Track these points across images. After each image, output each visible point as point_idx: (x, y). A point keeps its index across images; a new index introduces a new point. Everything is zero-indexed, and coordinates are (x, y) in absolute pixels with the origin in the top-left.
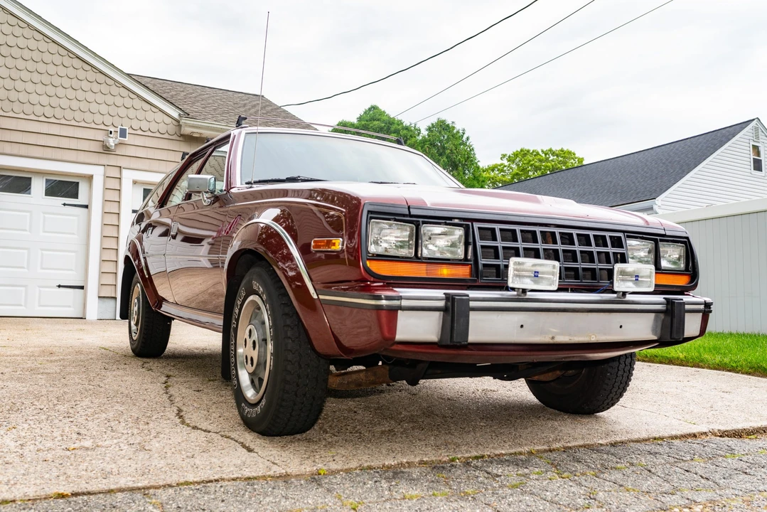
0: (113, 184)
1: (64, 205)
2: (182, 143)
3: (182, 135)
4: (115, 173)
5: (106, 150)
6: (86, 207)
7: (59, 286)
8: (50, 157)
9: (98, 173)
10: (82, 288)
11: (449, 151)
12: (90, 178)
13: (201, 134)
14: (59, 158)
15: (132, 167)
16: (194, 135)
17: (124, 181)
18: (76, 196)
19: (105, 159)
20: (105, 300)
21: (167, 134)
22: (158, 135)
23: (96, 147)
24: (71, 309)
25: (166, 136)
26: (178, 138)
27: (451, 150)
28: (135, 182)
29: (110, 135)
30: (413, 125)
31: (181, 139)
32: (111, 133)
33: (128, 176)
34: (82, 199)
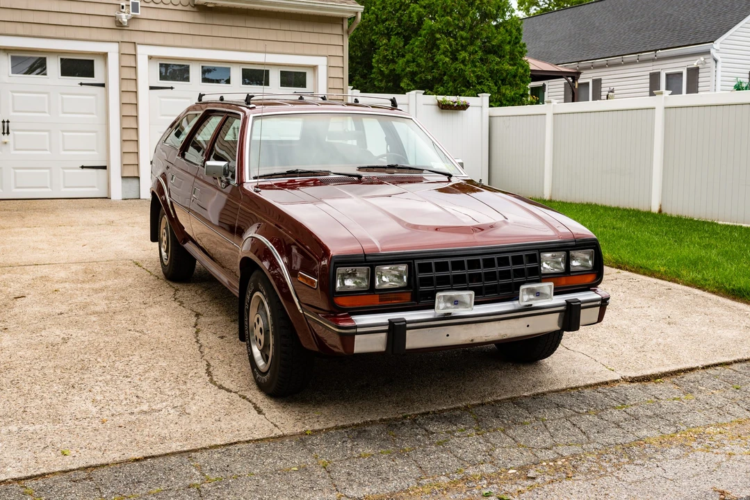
0: (128, 61)
1: (81, 84)
2: (196, 14)
3: (196, 6)
4: (128, 49)
5: (120, 26)
6: (103, 85)
7: (83, 167)
8: (63, 36)
9: (112, 50)
10: (105, 168)
12: (104, 56)
13: (215, 4)
14: (72, 37)
15: (146, 42)
16: (209, 6)
17: (139, 57)
18: (91, 74)
19: (117, 36)
20: (129, 180)
21: (180, 5)
22: (171, 6)
23: (109, 23)
24: (96, 189)
25: (180, 7)
26: (192, 9)
28: (150, 58)
29: (123, 10)
31: (195, 9)
32: (123, 7)
33: (143, 52)
34: (98, 78)
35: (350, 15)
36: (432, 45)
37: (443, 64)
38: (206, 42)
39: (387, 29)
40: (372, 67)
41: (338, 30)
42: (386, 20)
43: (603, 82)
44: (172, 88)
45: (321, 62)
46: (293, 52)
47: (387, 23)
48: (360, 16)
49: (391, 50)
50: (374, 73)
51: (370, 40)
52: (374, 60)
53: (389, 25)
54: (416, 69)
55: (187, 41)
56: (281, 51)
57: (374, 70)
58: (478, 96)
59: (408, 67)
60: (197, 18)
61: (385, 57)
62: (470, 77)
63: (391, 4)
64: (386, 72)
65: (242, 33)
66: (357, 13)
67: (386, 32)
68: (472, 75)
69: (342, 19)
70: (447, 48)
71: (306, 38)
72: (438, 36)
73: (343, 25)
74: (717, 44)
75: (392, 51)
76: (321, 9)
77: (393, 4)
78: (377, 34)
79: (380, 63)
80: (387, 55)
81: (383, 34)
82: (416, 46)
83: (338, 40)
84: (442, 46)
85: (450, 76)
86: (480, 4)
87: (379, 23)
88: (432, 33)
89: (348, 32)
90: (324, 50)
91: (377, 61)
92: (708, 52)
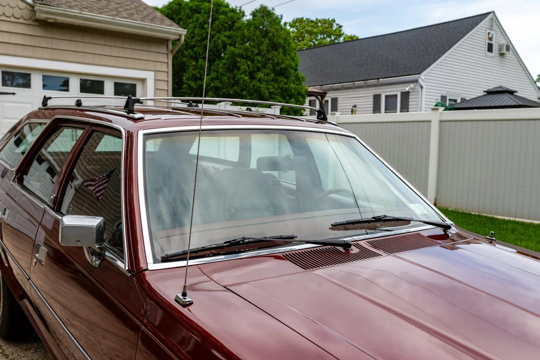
2: (37, 28)
3: (37, 20)
11: (271, 34)
13: (55, 19)
16: (50, 21)
21: (22, 19)
22: (13, 19)
25: (21, 21)
26: (33, 23)
27: (273, 34)
30: (238, 8)
31: (36, 24)
35: (174, 37)
36: (233, 66)
37: (244, 81)
38: (47, 54)
39: (195, 53)
40: (183, 83)
41: (164, 50)
42: (194, 46)
43: (338, 100)
44: (14, 94)
45: (149, 76)
46: (126, 66)
47: (195, 49)
48: (183, 38)
49: (198, 70)
50: (185, 88)
51: (181, 61)
52: (184, 78)
53: (197, 50)
54: (219, 85)
55: (29, 51)
56: (115, 65)
57: (185, 86)
58: (271, 108)
59: (213, 83)
60: (39, 32)
61: (194, 75)
62: (264, 93)
63: (198, 34)
64: (195, 87)
65: (80, 47)
66: (180, 36)
67: (194, 55)
68: (266, 91)
69: (167, 40)
70: (246, 69)
71: (137, 55)
72: (238, 60)
73: (168, 46)
74: (423, 76)
75: (200, 71)
76: (151, 30)
77: (200, 34)
78: (186, 57)
79: (190, 80)
80: (195, 74)
81: (191, 57)
82: (220, 68)
83: (163, 58)
84: (242, 67)
85: (248, 92)
86: (272, 36)
87: (188, 49)
88: (234, 56)
89: (172, 52)
90: (151, 65)
91: (188, 79)
92: (416, 81)
